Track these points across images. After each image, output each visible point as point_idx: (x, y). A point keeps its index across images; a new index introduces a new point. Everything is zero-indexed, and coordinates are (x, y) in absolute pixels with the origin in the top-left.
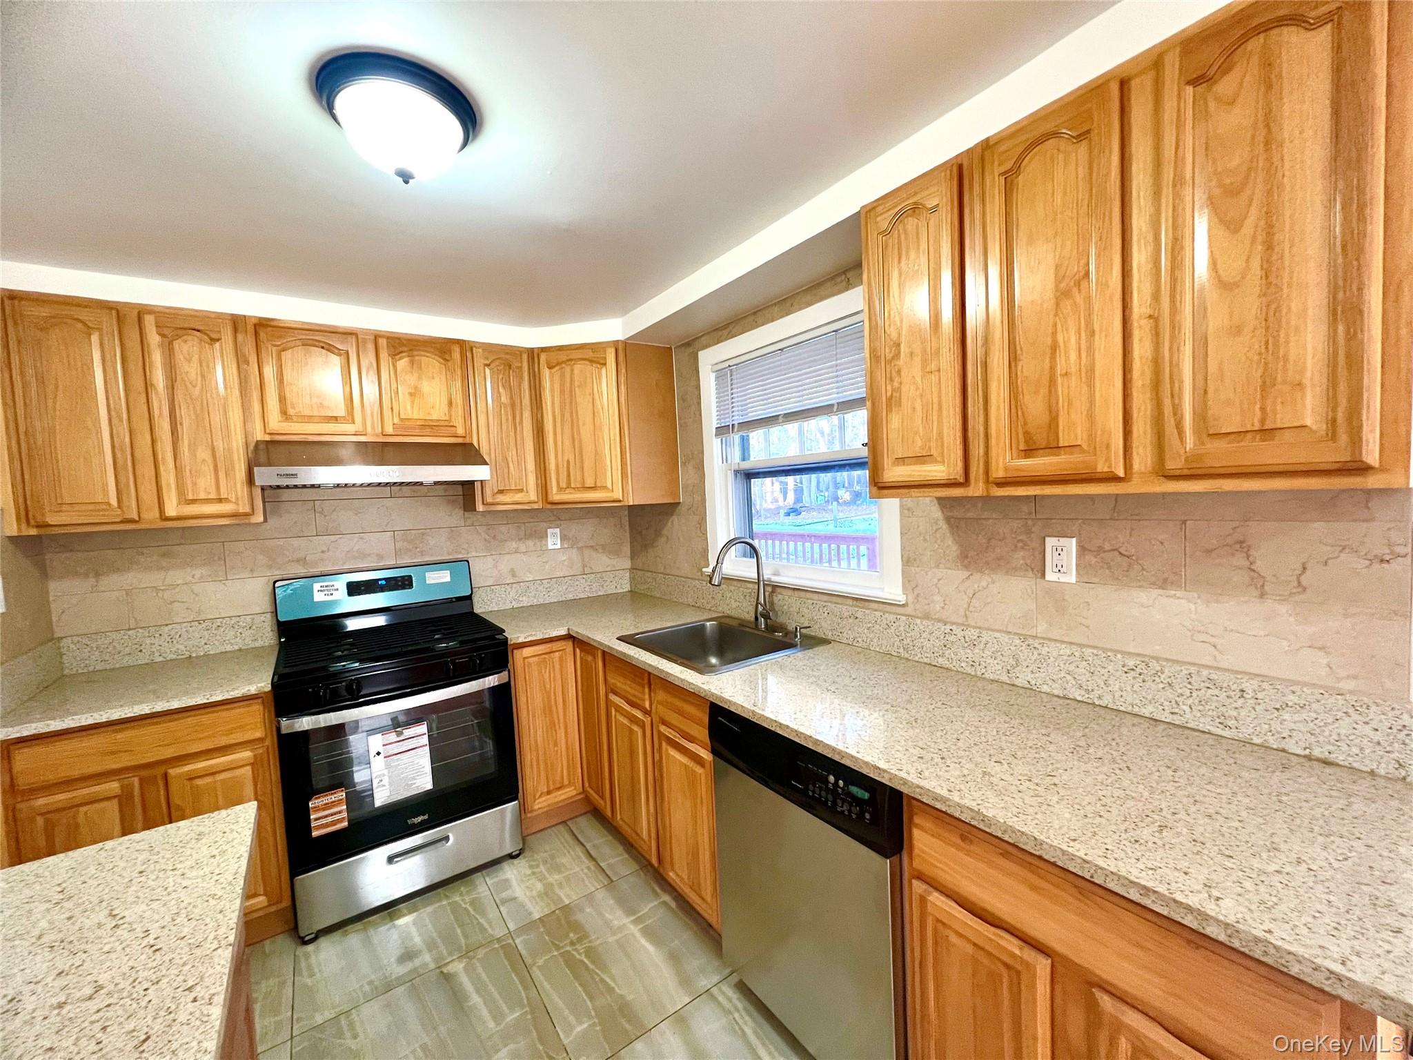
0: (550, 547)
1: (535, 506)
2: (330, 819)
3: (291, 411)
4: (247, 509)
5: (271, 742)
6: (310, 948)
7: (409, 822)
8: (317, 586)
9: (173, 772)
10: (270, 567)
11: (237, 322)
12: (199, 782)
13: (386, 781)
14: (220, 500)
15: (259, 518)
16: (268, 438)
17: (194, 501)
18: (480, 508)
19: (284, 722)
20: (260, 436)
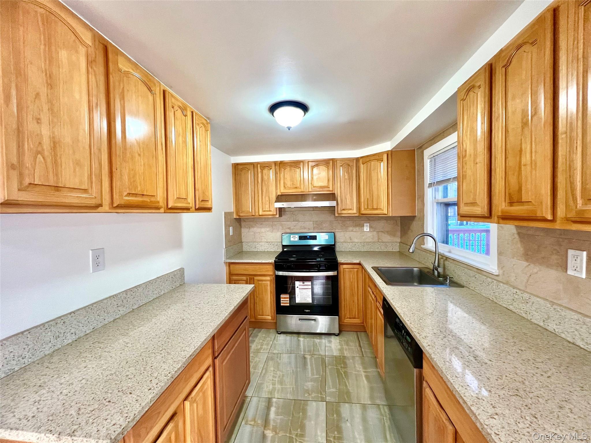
0: (365, 230)
1: (356, 215)
2: (285, 302)
3: (286, 186)
4: (275, 213)
5: (274, 276)
6: (279, 335)
7: (305, 310)
8: (292, 236)
9: (255, 278)
10: (282, 229)
11: (275, 163)
12: (260, 282)
13: (299, 296)
14: (270, 211)
15: (278, 216)
16: (281, 194)
17: (265, 211)
18: (337, 215)
19: (276, 272)
20: (279, 194)
